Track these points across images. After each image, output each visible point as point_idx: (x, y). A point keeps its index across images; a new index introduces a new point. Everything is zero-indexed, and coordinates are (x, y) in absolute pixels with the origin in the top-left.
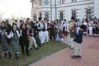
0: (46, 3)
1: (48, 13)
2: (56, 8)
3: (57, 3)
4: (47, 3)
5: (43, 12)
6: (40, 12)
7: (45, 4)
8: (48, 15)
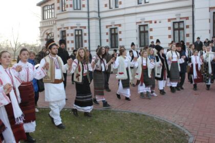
0: (76, 8)
1: (81, 30)
2: (100, 19)
3: (102, 8)
4: (79, 8)
5: (70, 28)
6: (63, 29)
7: (74, 9)
8: (81, 35)
